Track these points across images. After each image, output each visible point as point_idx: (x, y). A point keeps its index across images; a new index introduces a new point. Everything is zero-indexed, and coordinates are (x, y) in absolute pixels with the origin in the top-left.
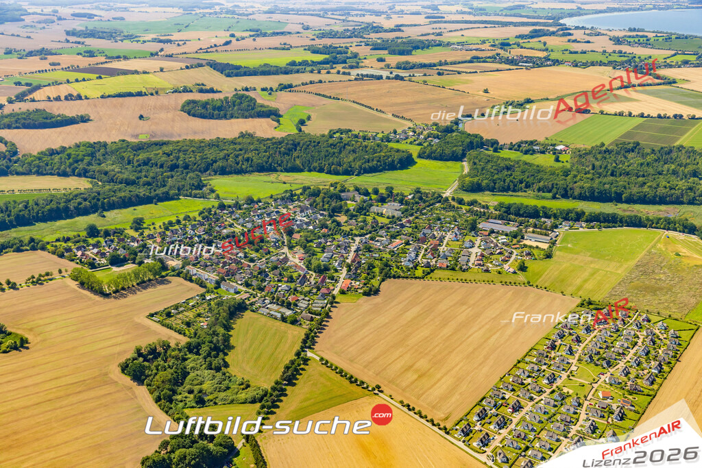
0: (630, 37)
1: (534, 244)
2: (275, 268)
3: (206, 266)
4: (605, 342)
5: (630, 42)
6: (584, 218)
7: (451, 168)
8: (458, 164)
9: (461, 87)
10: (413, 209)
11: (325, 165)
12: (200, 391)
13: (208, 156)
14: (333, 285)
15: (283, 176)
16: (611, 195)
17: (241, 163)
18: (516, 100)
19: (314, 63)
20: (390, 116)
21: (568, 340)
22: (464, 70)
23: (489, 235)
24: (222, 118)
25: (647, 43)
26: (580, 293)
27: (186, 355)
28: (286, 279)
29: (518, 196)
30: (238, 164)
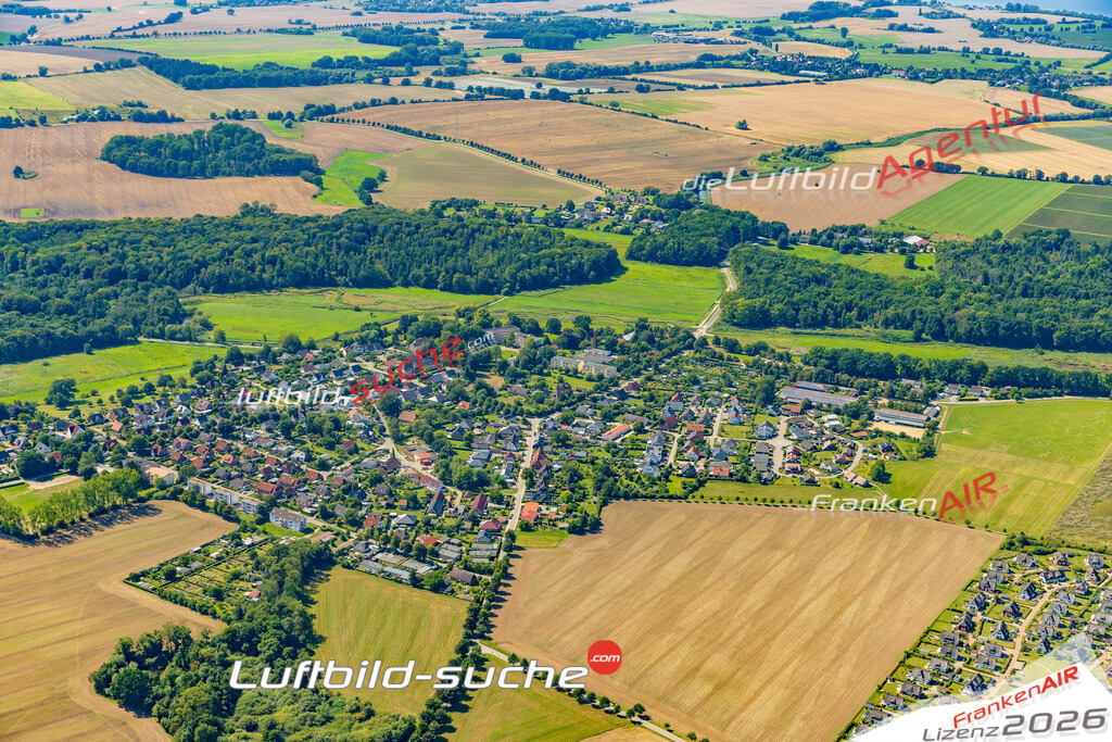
0: (1011, 22)
1: (897, 430)
2: (377, 480)
3: (229, 478)
4: (1068, 614)
5: (1014, 32)
6: (987, 379)
7: (699, 279)
8: (713, 272)
9: (691, 117)
10: (638, 362)
11: (439, 273)
12: (272, 726)
13: (188, 252)
14: (504, 514)
15: (352, 296)
16: (1030, 334)
17: (259, 268)
18: (807, 145)
19: (370, 63)
20: (552, 174)
21: (996, 613)
22: (691, 82)
23: (802, 413)
24: (195, 174)
25: (1047, 36)
26: (1003, 524)
27: (226, 655)
28: (404, 503)
29: (846, 336)
30: (252, 269)
